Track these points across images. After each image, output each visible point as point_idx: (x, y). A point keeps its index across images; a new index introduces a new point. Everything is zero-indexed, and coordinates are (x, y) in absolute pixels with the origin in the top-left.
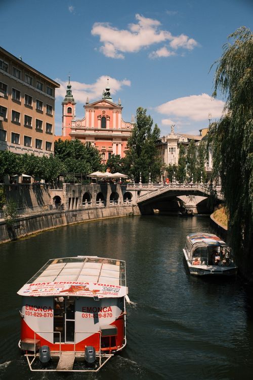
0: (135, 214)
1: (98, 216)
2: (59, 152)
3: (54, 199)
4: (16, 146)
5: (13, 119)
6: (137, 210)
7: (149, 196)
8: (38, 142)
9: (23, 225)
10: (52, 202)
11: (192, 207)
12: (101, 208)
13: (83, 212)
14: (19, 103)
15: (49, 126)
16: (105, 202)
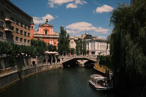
0: (62, 67)
1: (48, 68)
2: (32, 44)
3: (32, 62)
4: (17, 42)
5: (16, 31)
6: (62, 66)
7: (67, 60)
8: (25, 40)
9: (23, 73)
10: (32, 64)
11: (83, 64)
12: (49, 65)
13: (43, 67)
14: (18, 25)
15: (29, 34)
16: (50, 63)
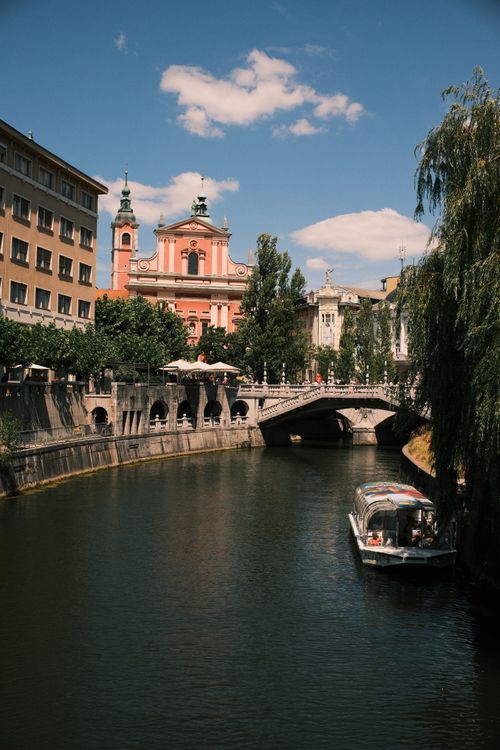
0: (254, 444)
1: (179, 448)
2: (105, 321)
3: (93, 413)
4: (19, 307)
5: (14, 255)
6: (257, 437)
7: (282, 409)
8: (64, 301)
9: (31, 466)
10: (89, 420)
11: (366, 430)
12: (187, 432)
13: (151, 440)
14: (27, 224)
15: (85, 269)
16: (193, 420)
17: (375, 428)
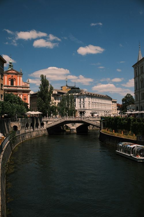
0: (46, 134)
1: (31, 136)
3: (13, 127)
6: (46, 132)
7: (53, 124)
11: (74, 129)
12: (32, 132)
13: (26, 134)
15: (2, 85)
16: (33, 128)
17: (76, 128)
